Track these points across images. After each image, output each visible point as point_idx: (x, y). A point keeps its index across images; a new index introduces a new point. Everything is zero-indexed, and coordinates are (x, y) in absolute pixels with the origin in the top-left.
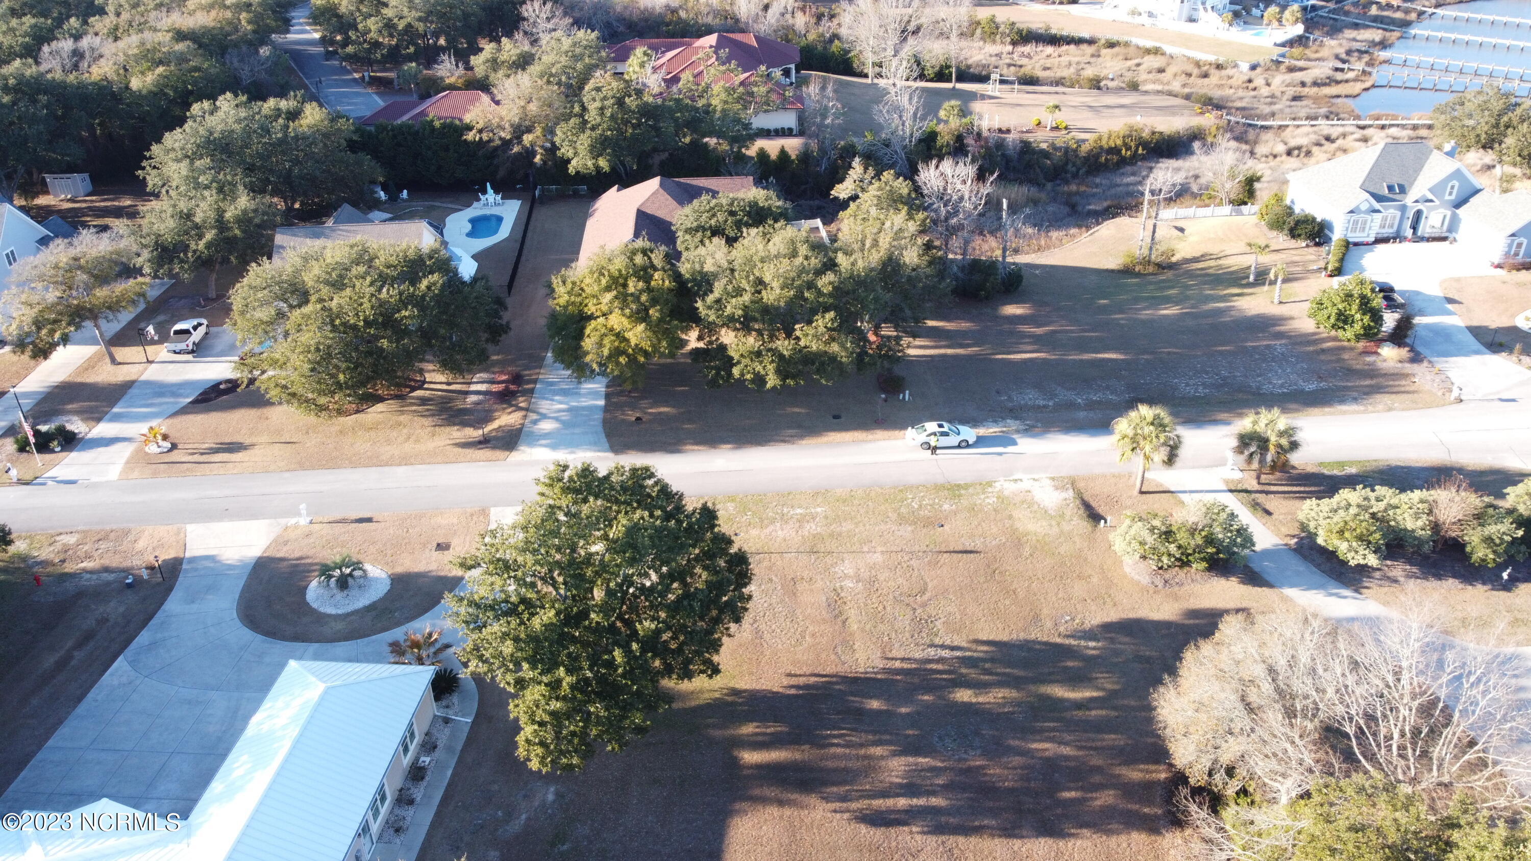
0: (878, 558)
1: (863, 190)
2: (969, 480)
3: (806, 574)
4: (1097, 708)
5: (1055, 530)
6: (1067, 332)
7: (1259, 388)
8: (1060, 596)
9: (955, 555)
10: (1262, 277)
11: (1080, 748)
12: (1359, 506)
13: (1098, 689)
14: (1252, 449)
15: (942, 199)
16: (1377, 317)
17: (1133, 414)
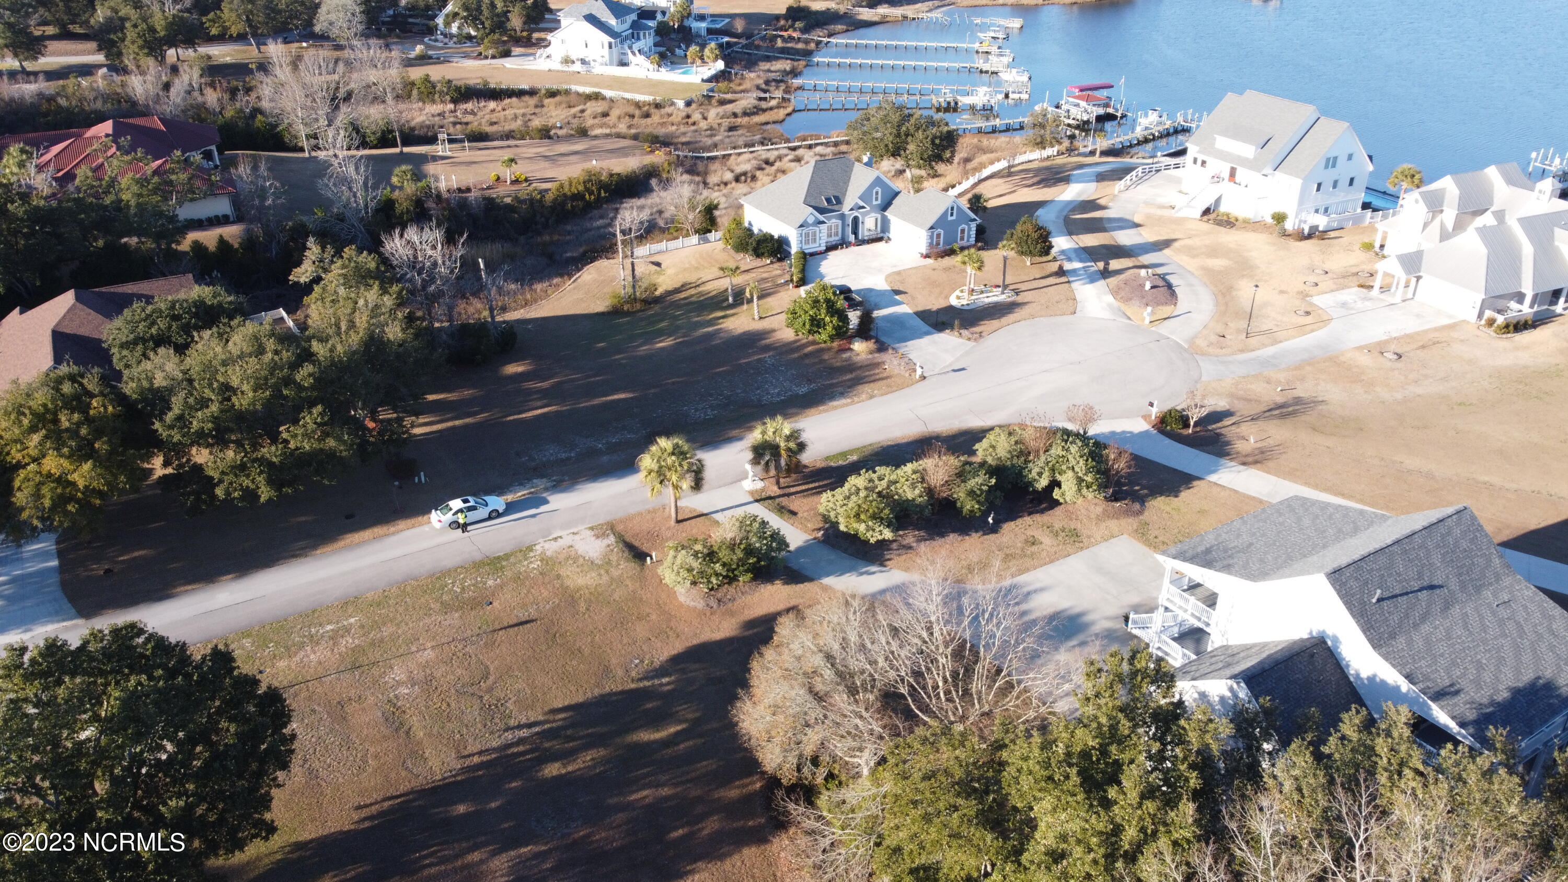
0: (429, 654)
1: (326, 270)
2: (508, 550)
3: (352, 693)
4: (682, 742)
5: (605, 578)
6: (573, 380)
7: (759, 400)
8: (625, 641)
9: (511, 630)
10: (740, 297)
11: (676, 785)
12: (866, 488)
13: (680, 722)
14: (767, 458)
15: (414, 267)
16: (844, 319)
17: (654, 448)
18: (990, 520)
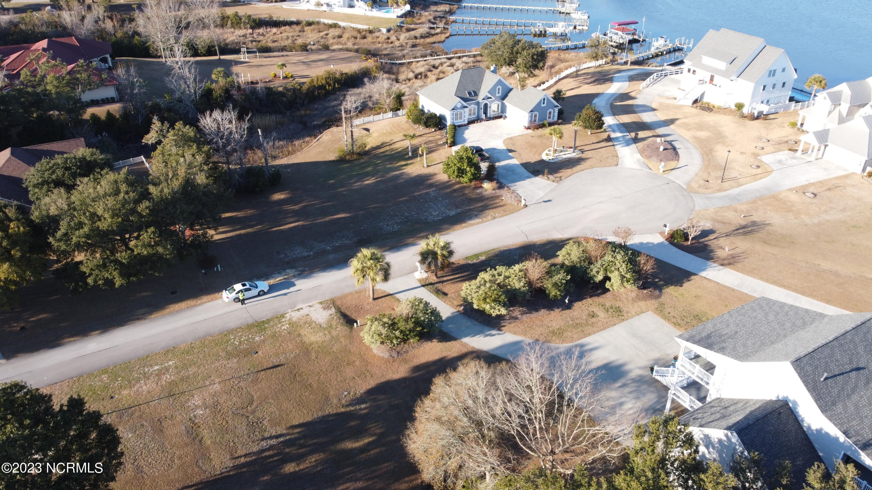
0: (217, 387)
1: (164, 136)
2: (269, 317)
3: (167, 414)
4: (374, 449)
5: (328, 337)
6: (313, 205)
7: (426, 219)
8: (339, 380)
9: (268, 371)
10: (415, 153)
11: (368, 480)
12: (490, 281)
13: (372, 435)
14: (430, 260)
15: (218, 135)
16: (478, 168)
17: (359, 255)
18: (567, 301)
